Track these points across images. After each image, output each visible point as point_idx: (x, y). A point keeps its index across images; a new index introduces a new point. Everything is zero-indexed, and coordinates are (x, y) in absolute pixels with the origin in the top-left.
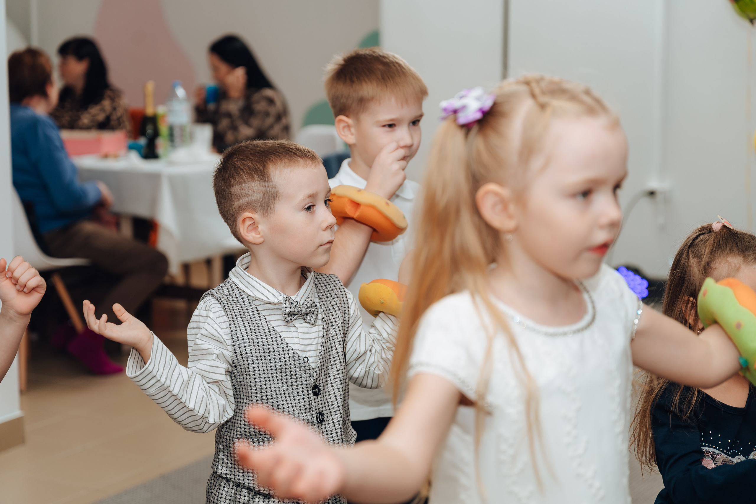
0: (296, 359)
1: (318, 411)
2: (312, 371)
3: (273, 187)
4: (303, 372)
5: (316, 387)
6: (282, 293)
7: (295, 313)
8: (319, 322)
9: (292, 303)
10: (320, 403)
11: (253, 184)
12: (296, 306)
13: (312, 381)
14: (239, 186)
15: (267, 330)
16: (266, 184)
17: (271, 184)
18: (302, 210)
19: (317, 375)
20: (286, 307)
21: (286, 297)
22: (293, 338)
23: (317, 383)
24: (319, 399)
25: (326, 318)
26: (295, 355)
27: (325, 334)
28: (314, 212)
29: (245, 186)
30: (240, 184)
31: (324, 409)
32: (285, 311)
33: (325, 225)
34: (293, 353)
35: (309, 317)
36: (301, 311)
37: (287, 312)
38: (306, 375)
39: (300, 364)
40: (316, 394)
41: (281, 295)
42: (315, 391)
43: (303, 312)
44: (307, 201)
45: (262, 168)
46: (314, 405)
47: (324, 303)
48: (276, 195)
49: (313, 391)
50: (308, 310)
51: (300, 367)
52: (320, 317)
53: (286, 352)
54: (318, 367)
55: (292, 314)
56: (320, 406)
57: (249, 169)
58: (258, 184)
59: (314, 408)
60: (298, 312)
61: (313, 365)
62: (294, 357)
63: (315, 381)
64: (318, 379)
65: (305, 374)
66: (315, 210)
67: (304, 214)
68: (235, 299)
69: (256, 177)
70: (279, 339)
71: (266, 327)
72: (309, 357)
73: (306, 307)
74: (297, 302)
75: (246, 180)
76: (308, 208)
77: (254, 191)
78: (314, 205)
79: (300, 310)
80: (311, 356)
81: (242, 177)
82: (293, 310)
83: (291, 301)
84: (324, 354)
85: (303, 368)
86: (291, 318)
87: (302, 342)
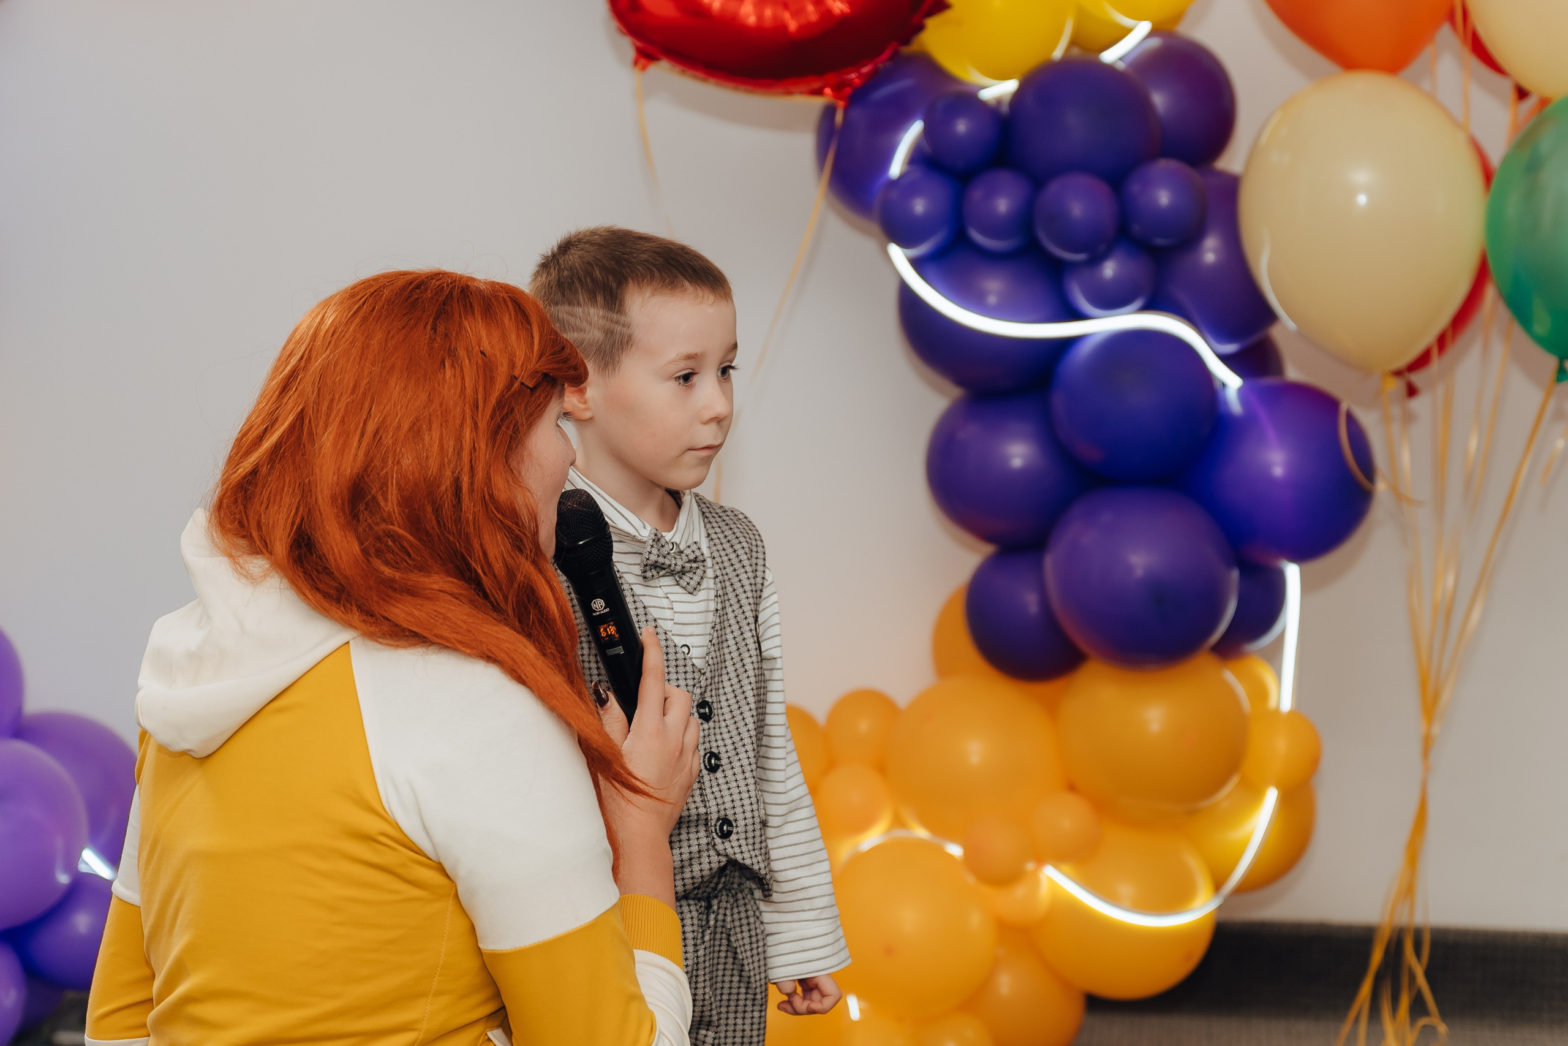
0: (671, 650)
1: (708, 749)
2: (697, 673)
3: (624, 325)
4: (681, 676)
5: (703, 704)
6: (646, 524)
7: (663, 566)
8: (708, 583)
9: (663, 546)
10: (712, 731)
11: (592, 311)
12: (668, 554)
13: (700, 692)
14: (567, 308)
16: (615, 317)
17: (622, 319)
18: (669, 378)
19: (707, 679)
20: (650, 553)
21: (656, 535)
22: (664, 608)
23: (707, 694)
24: (712, 725)
25: (721, 578)
26: (669, 643)
27: (719, 607)
28: (691, 386)
29: (579, 311)
30: (569, 305)
31: (721, 743)
32: (648, 559)
33: (708, 415)
34: (666, 640)
35: (689, 576)
36: (676, 565)
37: (649, 562)
38: (688, 681)
39: (676, 660)
40: (705, 717)
41: (645, 528)
42: (702, 711)
43: (678, 568)
44: (682, 364)
45: (614, 286)
47: (720, 547)
48: (627, 342)
49: (698, 711)
51: (677, 666)
52: (710, 573)
54: (709, 665)
55: (657, 566)
56: (712, 738)
57: (593, 281)
58: (601, 313)
60: (670, 566)
61: (699, 663)
62: (667, 647)
63: (703, 690)
64: (709, 688)
65: (686, 679)
66: (695, 384)
67: (672, 387)
69: (600, 299)
72: (693, 647)
74: (673, 543)
75: (581, 301)
76: (687, 378)
77: (591, 324)
78: (696, 373)
79: (674, 562)
80: (695, 645)
81: (576, 292)
82: (661, 560)
83: (662, 541)
84: (718, 643)
85: (681, 669)
86: (654, 572)
87: (678, 618)
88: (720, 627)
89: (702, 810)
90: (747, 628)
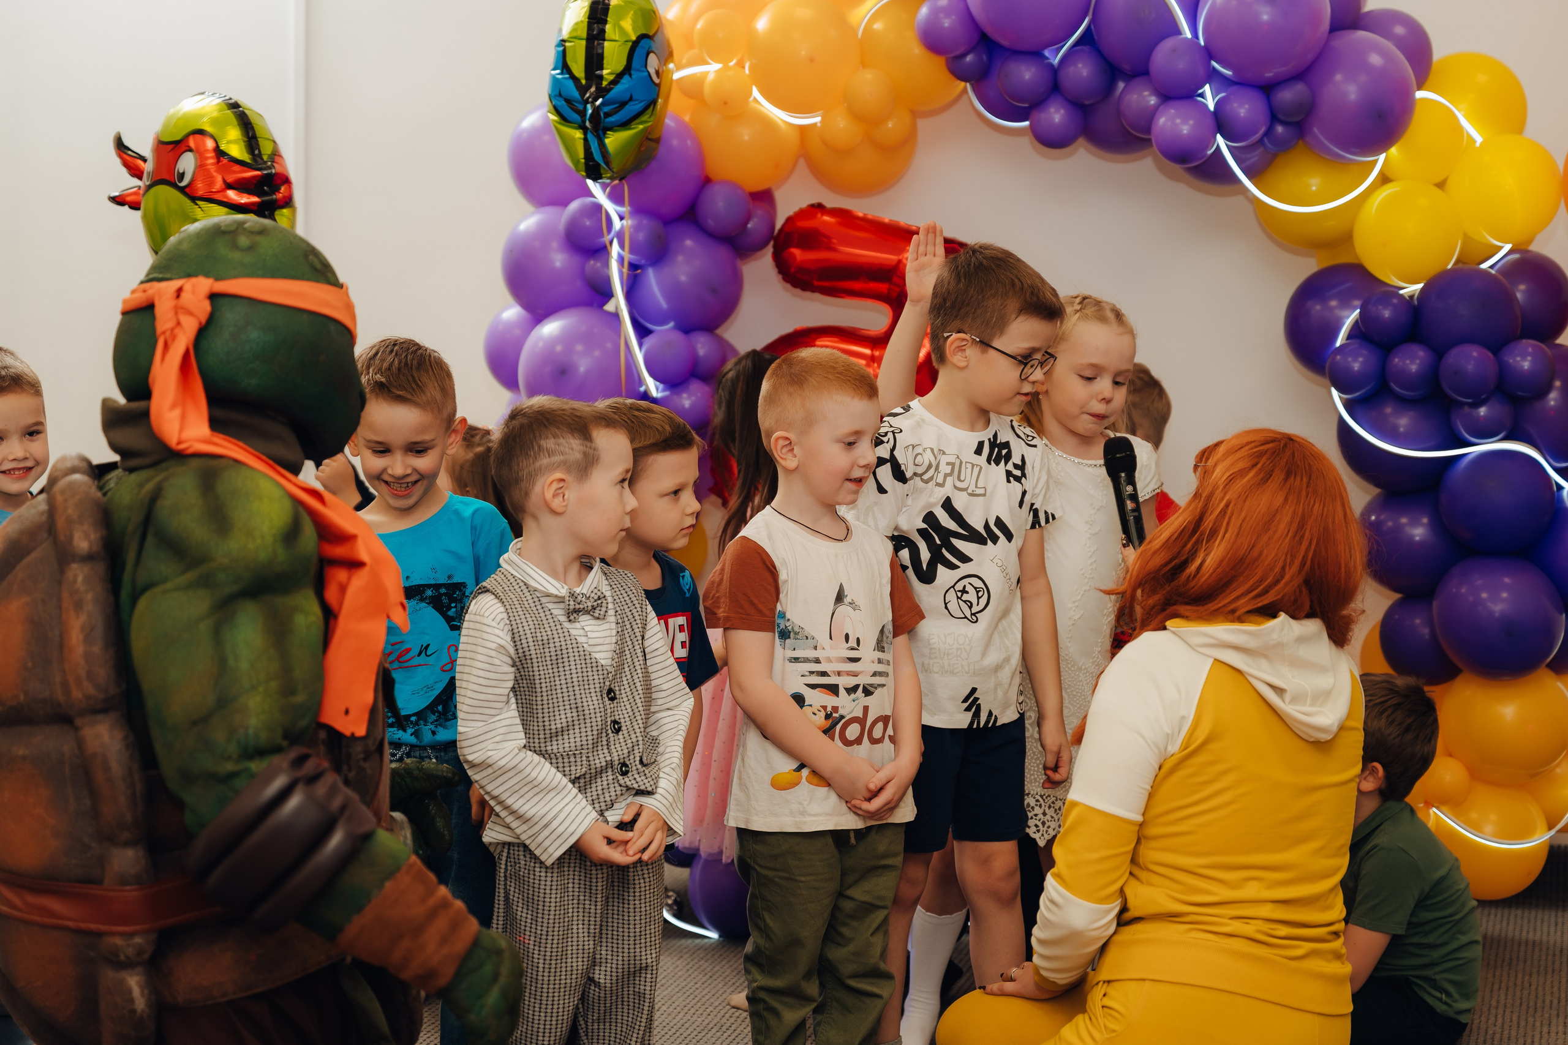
1: (613, 718)
2: (605, 672)
4: (595, 673)
5: (610, 691)
6: (565, 584)
7: (580, 609)
9: (576, 597)
10: (616, 708)
12: (581, 600)
13: (608, 683)
15: (552, 624)
19: (611, 676)
20: (569, 601)
23: (612, 686)
24: (615, 705)
25: (620, 612)
27: (620, 630)
31: (621, 716)
32: (569, 606)
35: (597, 611)
36: (588, 605)
38: (600, 676)
40: (612, 699)
41: (563, 588)
42: (610, 695)
43: (590, 608)
46: (609, 711)
47: (618, 593)
49: (607, 696)
50: (595, 603)
51: (592, 668)
53: (576, 650)
54: (613, 667)
55: (577, 610)
56: (616, 713)
59: (609, 715)
60: (583, 608)
61: (607, 666)
63: (610, 683)
64: (614, 681)
65: (598, 675)
68: (511, 588)
70: (566, 634)
71: (551, 621)
72: (603, 658)
73: (592, 600)
74: (583, 594)
79: (586, 604)
82: (577, 606)
83: (576, 595)
84: (620, 653)
85: (595, 669)
86: (575, 615)
87: (591, 642)
88: (621, 642)
89: (608, 758)
90: (637, 643)
